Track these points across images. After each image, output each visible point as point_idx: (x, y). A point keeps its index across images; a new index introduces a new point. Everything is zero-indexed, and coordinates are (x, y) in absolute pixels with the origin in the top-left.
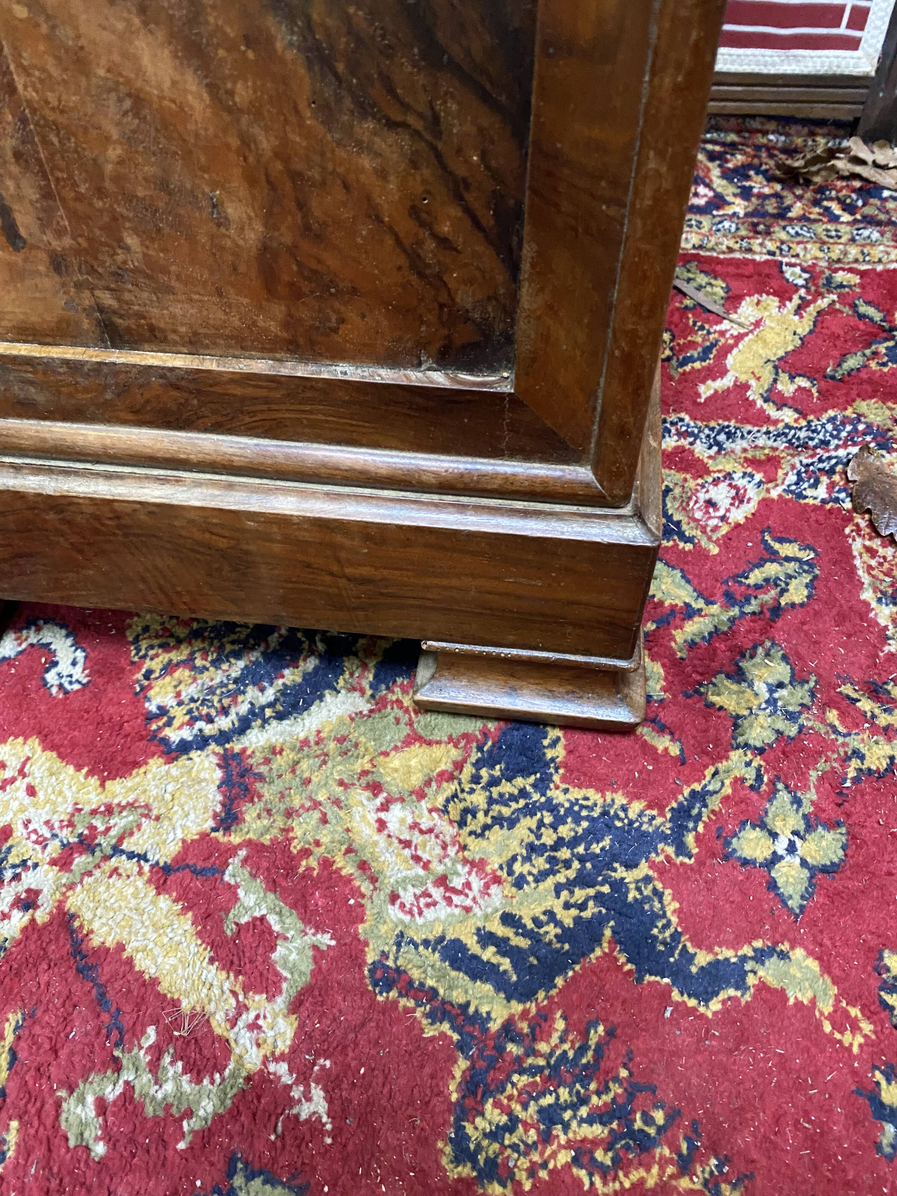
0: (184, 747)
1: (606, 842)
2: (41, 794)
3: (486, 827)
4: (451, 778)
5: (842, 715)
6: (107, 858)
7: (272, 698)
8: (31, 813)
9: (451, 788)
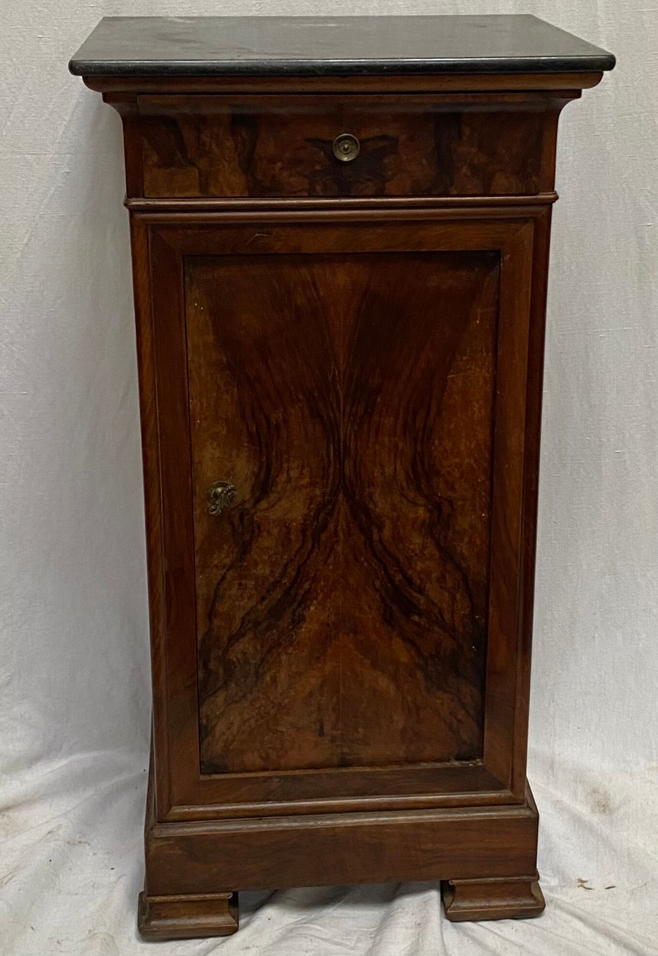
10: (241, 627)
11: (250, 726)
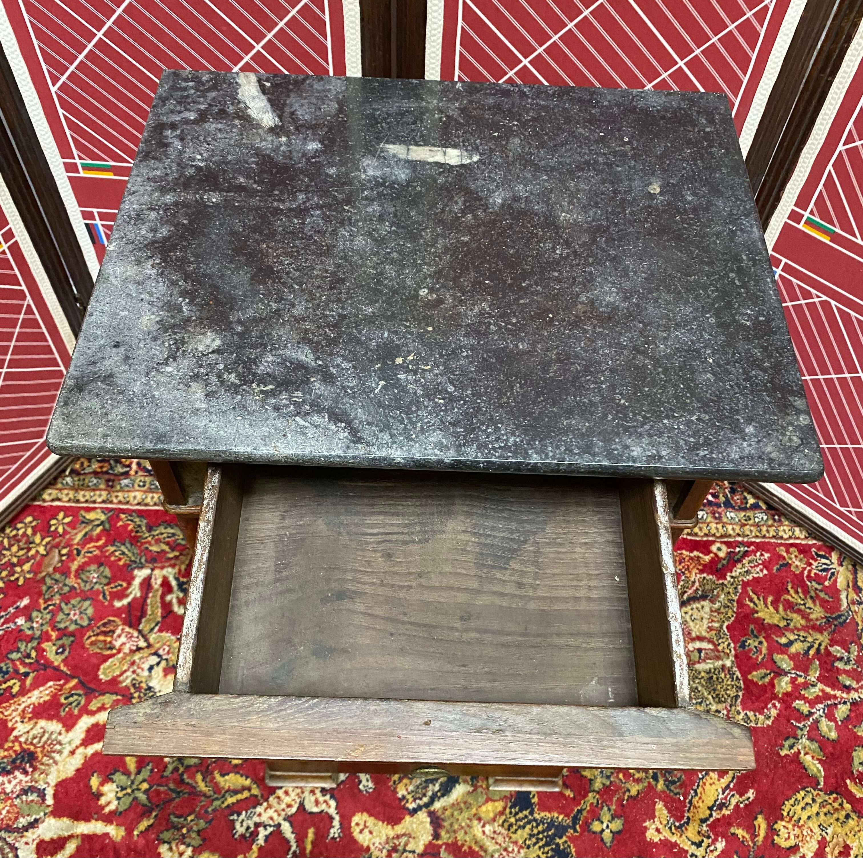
0: (414, 812)
1: (553, 831)
2: (375, 834)
3: (516, 830)
4: (503, 813)
5: (624, 776)
6: (403, 853)
7: (438, 788)
8: (373, 841)
9: (503, 818)
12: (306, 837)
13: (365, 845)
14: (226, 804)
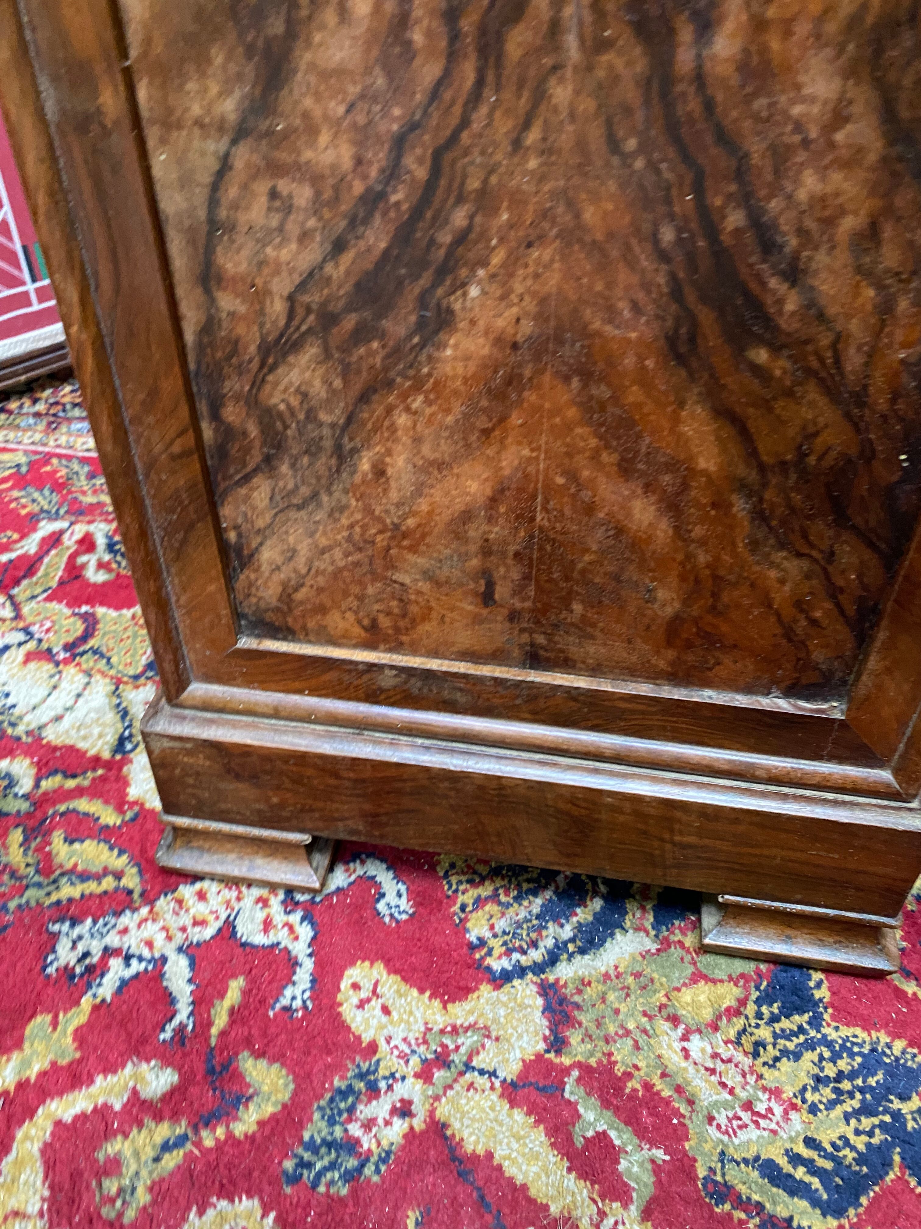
1: (880, 1076)
2: (395, 1014)
3: (777, 1059)
4: (738, 1013)
6: (462, 1074)
7: (571, 934)
8: (390, 1030)
9: (739, 1022)
10: (288, 325)
11: (333, 562)
12: (222, 995)
13: (366, 1038)
14: (54, 898)
